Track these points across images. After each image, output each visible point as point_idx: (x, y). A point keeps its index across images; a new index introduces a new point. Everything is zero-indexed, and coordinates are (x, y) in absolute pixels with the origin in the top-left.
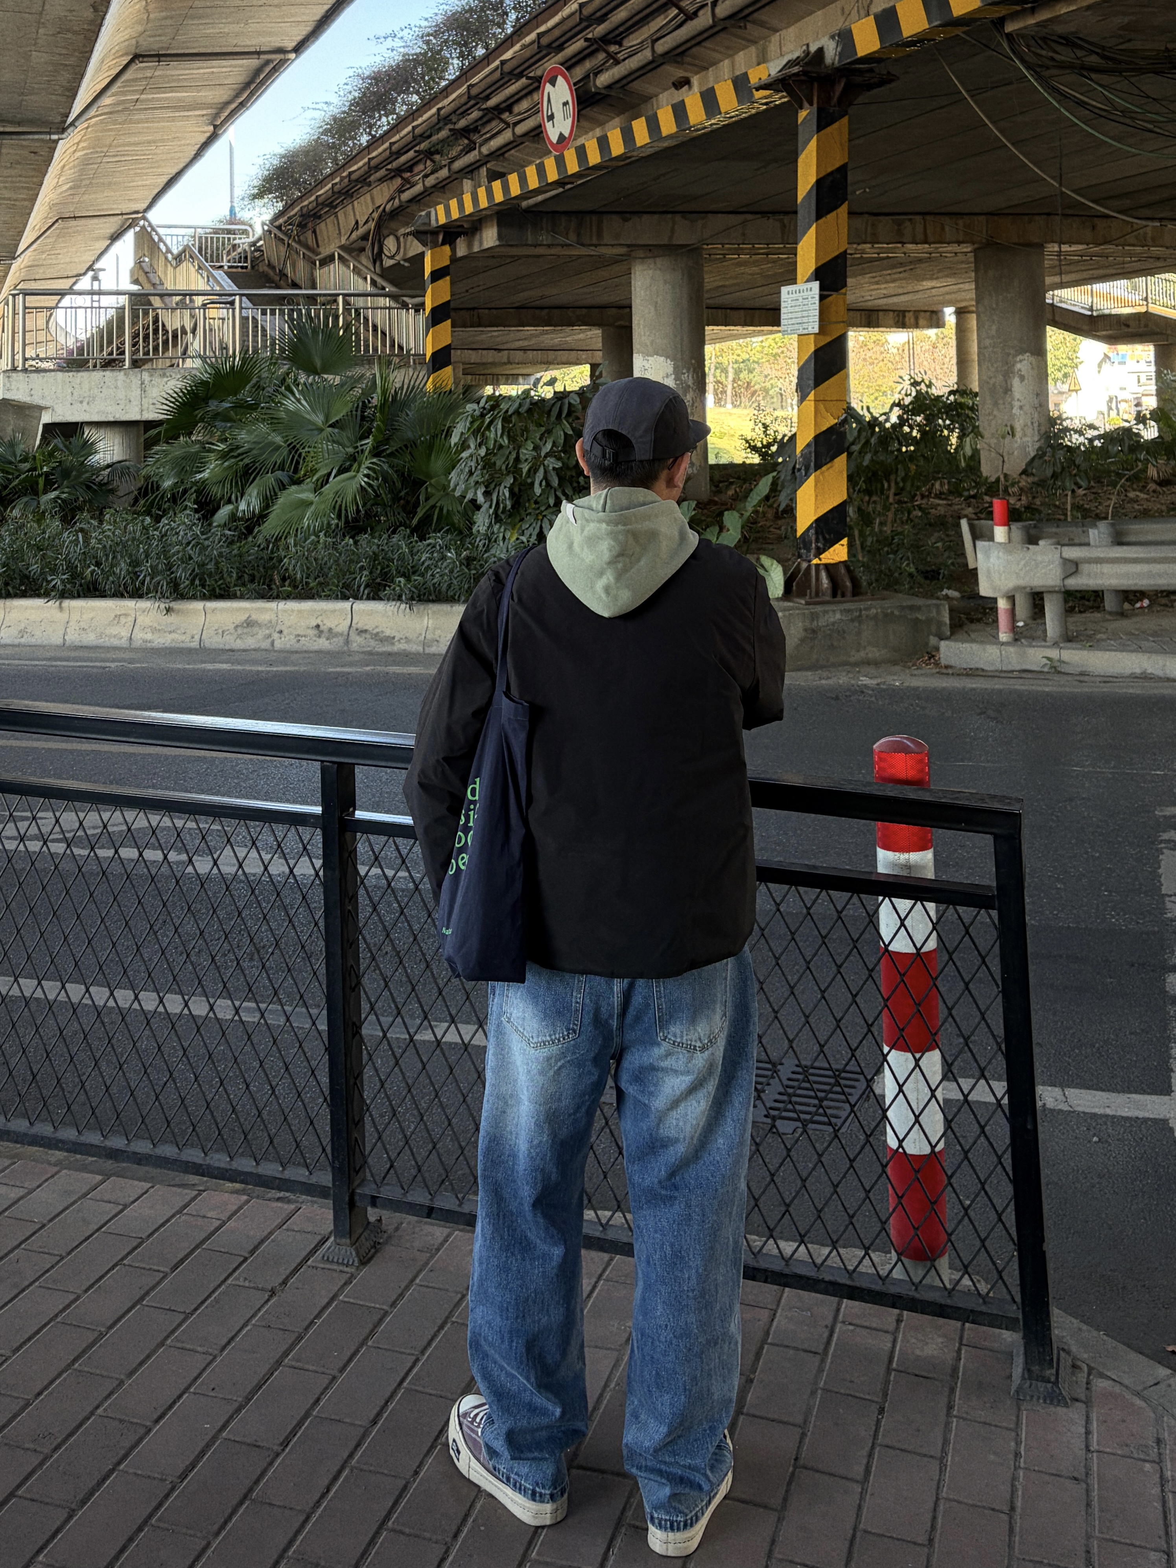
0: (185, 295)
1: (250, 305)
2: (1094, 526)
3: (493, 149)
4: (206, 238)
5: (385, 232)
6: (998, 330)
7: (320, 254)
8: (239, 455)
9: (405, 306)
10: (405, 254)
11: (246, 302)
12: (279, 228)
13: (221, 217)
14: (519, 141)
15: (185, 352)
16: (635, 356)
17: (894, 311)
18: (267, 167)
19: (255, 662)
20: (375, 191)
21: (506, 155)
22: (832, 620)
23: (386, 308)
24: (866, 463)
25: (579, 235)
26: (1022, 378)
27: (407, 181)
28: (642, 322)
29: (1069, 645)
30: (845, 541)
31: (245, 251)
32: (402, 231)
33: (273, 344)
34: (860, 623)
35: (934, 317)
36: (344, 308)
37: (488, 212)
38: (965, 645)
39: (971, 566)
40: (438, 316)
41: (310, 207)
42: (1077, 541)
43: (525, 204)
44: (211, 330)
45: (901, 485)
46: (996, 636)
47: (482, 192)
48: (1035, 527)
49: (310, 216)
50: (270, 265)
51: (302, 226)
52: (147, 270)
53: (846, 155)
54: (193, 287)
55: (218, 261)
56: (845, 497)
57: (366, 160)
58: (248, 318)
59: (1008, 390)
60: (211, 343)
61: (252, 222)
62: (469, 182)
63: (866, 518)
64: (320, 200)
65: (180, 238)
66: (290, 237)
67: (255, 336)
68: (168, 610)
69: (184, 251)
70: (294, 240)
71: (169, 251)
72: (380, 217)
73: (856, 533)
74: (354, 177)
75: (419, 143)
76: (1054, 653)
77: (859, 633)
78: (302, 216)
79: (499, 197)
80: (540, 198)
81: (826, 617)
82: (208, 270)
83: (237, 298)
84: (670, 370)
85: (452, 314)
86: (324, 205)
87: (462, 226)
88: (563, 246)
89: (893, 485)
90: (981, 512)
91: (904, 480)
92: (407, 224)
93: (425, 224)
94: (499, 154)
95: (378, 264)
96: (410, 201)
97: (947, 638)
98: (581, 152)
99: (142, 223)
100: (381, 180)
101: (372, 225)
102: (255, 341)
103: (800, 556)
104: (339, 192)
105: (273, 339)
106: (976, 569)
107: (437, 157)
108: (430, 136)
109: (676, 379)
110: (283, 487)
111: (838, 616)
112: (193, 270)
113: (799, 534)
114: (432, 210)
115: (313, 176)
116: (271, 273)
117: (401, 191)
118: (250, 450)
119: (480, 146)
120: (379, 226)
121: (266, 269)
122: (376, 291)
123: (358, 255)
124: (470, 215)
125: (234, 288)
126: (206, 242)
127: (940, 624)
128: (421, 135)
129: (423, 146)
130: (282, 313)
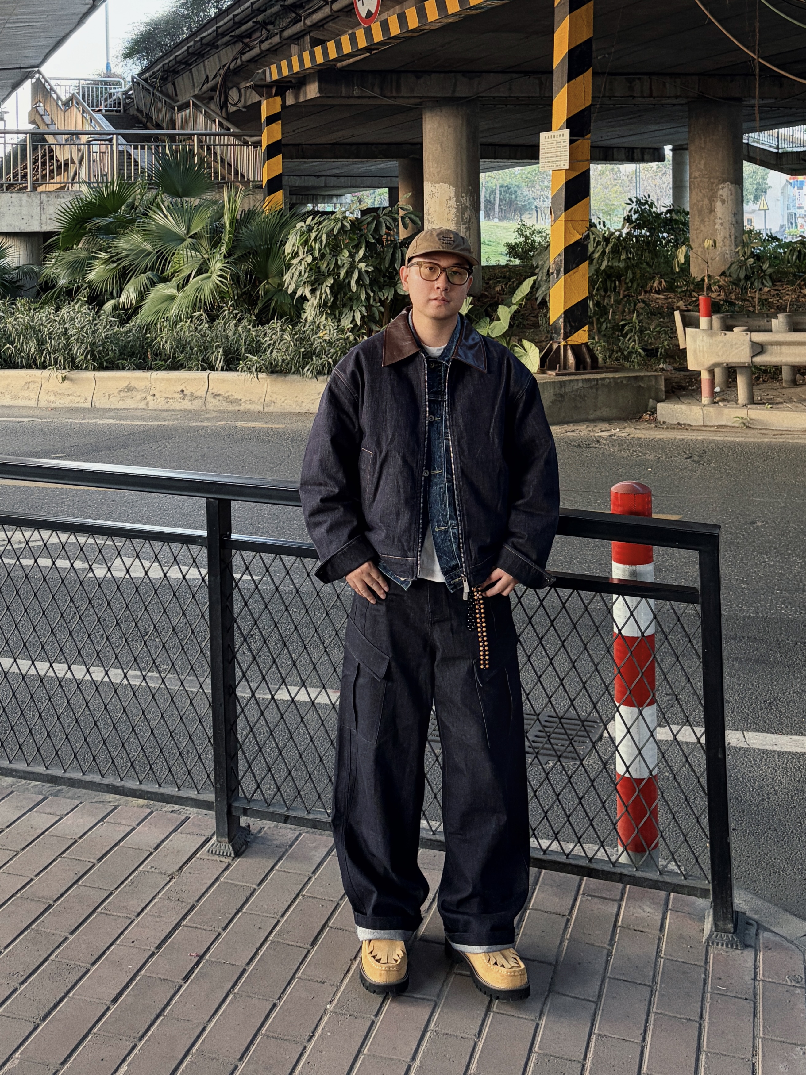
0: (73, 134)
1: (126, 143)
2: (776, 317)
3: (314, 22)
4: (88, 88)
5: (230, 85)
6: (705, 164)
7: (178, 101)
8: (118, 260)
9: (246, 143)
10: (245, 101)
11: (122, 140)
12: (146, 80)
13: (100, 72)
14: (336, 15)
15: (73, 179)
16: (425, 183)
17: (625, 148)
18: (136, 32)
19: (133, 418)
20: (222, 53)
21: (325, 26)
22: (576, 387)
23: (231, 145)
24: (603, 267)
25: (382, 89)
26: (723, 202)
27: (247, 45)
28: (431, 157)
29: (754, 406)
30: (586, 328)
31: (119, 98)
32: (243, 85)
33: (143, 172)
34: (597, 390)
35: (656, 153)
36: (198, 145)
37: (311, 71)
38: (676, 406)
39: (681, 347)
40: (272, 151)
41: (170, 65)
42: (762, 328)
43: (339, 65)
44: (94, 161)
45: (630, 285)
46: (700, 400)
47: (306, 55)
48: (731, 317)
49: (170, 72)
50: (138, 110)
51: (164, 79)
52: (42, 113)
53: (592, 31)
54: (79, 128)
55: (97, 106)
56: (587, 294)
57: (214, 28)
58: (123, 151)
59: (712, 210)
60: (94, 171)
61: (125, 76)
62: (296, 47)
63: (602, 310)
64: (178, 59)
65: (68, 88)
66: (154, 88)
67: (129, 165)
68: (64, 379)
69: (71, 99)
70: (158, 90)
71: (59, 98)
72: (226, 74)
73: (594, 319)
74: (204, 41)
75: (256, 16)
76: (743, 413)
77: (596, 398)
78: (164, 71)
79: (320, 59)
80: (351, 60)
81: (572, 384)
82: (90, 114)
83: (115, 136)
84: (453, 194)
85: (283, 149)
86: (181, 62)
87: (291, 82)
88: (369, 97)
89: (623, 283)
90: (690, 305)
91: (632, 281)
92: (246, 79)
93: (262, 79)
94: (319, 25)
95: (224, 111)
96: (249, 61)
97: (663, 401)
98: (385, 26)
99: (37, 76)
100: (227, 44)
101: (219, 79)
102: (129, 170)
103: (552, 339)
104: (194, 54)
105: (143, 168)
106: (686, 349)
107: (270, 27)
108: (265, 11)
109: (457, 201)
110: (153, 284)
111: (580, 384)
112: (79, 115)
113: (551, 323)
114: (267, 68)
115: (172, 40)
116: (140, 116)
117: (242, 53)
118: (127, 256)
119: (305, 19)
120: (224, 80)
121: (136, 112)
122: (223, 131)
123: (208, 103)
124: (297, 73)
125: (111, 129)
126: (88, 91)
127: (657, 390)
128: (258, 9)
129: (260, 18)
130: (150, 148)
